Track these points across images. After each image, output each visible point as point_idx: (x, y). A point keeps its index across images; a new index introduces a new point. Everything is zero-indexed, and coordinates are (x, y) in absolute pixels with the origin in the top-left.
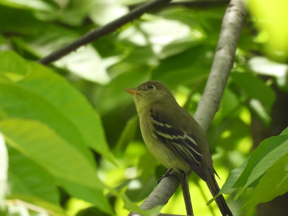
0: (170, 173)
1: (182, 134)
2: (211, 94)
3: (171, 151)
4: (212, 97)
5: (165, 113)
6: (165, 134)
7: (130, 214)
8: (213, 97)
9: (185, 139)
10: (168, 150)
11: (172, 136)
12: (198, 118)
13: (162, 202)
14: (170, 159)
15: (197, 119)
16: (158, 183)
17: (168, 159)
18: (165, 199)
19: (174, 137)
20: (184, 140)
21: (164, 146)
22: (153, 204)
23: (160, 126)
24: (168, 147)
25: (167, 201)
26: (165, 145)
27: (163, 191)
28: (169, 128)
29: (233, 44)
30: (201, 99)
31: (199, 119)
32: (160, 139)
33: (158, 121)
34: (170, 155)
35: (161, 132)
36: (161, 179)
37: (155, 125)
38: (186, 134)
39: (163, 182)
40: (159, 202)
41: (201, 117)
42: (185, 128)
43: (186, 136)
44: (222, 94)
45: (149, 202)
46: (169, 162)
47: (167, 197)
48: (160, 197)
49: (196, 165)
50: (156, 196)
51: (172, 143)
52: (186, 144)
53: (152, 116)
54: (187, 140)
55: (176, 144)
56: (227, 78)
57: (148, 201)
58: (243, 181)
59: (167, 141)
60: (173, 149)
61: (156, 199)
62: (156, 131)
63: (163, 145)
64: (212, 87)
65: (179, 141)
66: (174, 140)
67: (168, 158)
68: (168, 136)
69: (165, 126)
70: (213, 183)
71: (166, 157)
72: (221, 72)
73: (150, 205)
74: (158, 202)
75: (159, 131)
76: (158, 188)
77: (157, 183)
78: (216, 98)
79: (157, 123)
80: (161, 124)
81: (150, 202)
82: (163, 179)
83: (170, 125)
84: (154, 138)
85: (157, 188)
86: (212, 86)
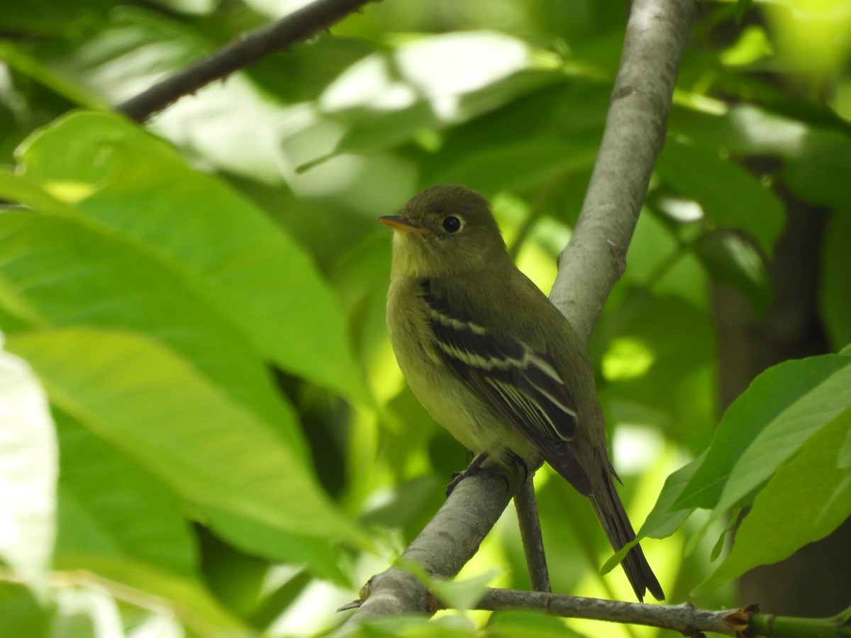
0: (482, 465)
1: (519, 355)
2: (601, 228)
3: (482, 404)
4: (601, 235)
5: (468, 294)
6: (467, 352)
7: (367, 587)
8: (606, 238)
9: (526, 368)
10: (472, 398)
11: (488, 359)
12: (562, 300)
13: (461, 551)
14: (478, 425)
15: (558, 304)
16: (448, 493)
17: (474, 426)
18: (468, 542)
19: (495, 361)
20: (524, 371)
21: (462, 386)
22: (433, 557)
23: (451, 328)
24: (475, 390)
25: (476, 549)
26: (465, 384)
27: (463, 520)
28: (479, 336)
29: (664, 78)
30: (571, 244)
31: (564, 303)
32: (451, 367)
33: (445, 313)
34: (481, 415)
35: (456, 348)
36: (456, 483)
37: (436, 327)
38: (530, 353)
39: (464, 491)
40: (452, 552)
41: (572, 296)
42: (529, 334)
43: (528, 358)
44: (633, 226)
45: (423, 552)
46: (475, 433)
47: (476, 536)
48: (455, 537)
49: (556, 447)
50: (443, 534)
51: (488, 380)
52: (531, 382)
53: (428, 298)
54: (533, 370)
55: (499, 383)
56: (646, 179)
57: (419, 550)
58: (702, 490)
59: (471, 373)
60: (489, 398)
61: (443, 543)
62: (440, 343)
63: (458, 383)
64: (603, 208)
65: (509, 376)
66: (496, 372)
67: (473, 423)
68: (474, 360)
69: (468, 329)
70: (605, 494)
71: (468, 419)
72: (630, 161)
73: (427, 562)
74: (450, 552)
75: (448, 345)
76: (448, 509)
77: (445, 495)
78: (615, 242)
79: (443, 318)
80: (456, 324)
81: (426, 551)
82: (461, 483)
83: (480, 324)
84: (433, 365)
85: (445, 511)
86: (602, 203)
